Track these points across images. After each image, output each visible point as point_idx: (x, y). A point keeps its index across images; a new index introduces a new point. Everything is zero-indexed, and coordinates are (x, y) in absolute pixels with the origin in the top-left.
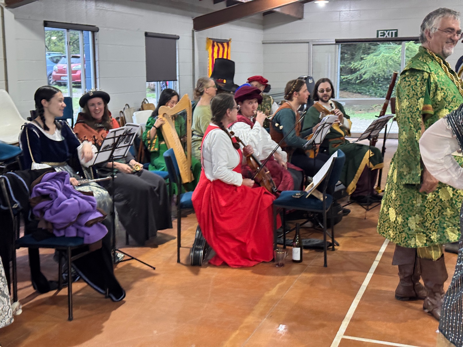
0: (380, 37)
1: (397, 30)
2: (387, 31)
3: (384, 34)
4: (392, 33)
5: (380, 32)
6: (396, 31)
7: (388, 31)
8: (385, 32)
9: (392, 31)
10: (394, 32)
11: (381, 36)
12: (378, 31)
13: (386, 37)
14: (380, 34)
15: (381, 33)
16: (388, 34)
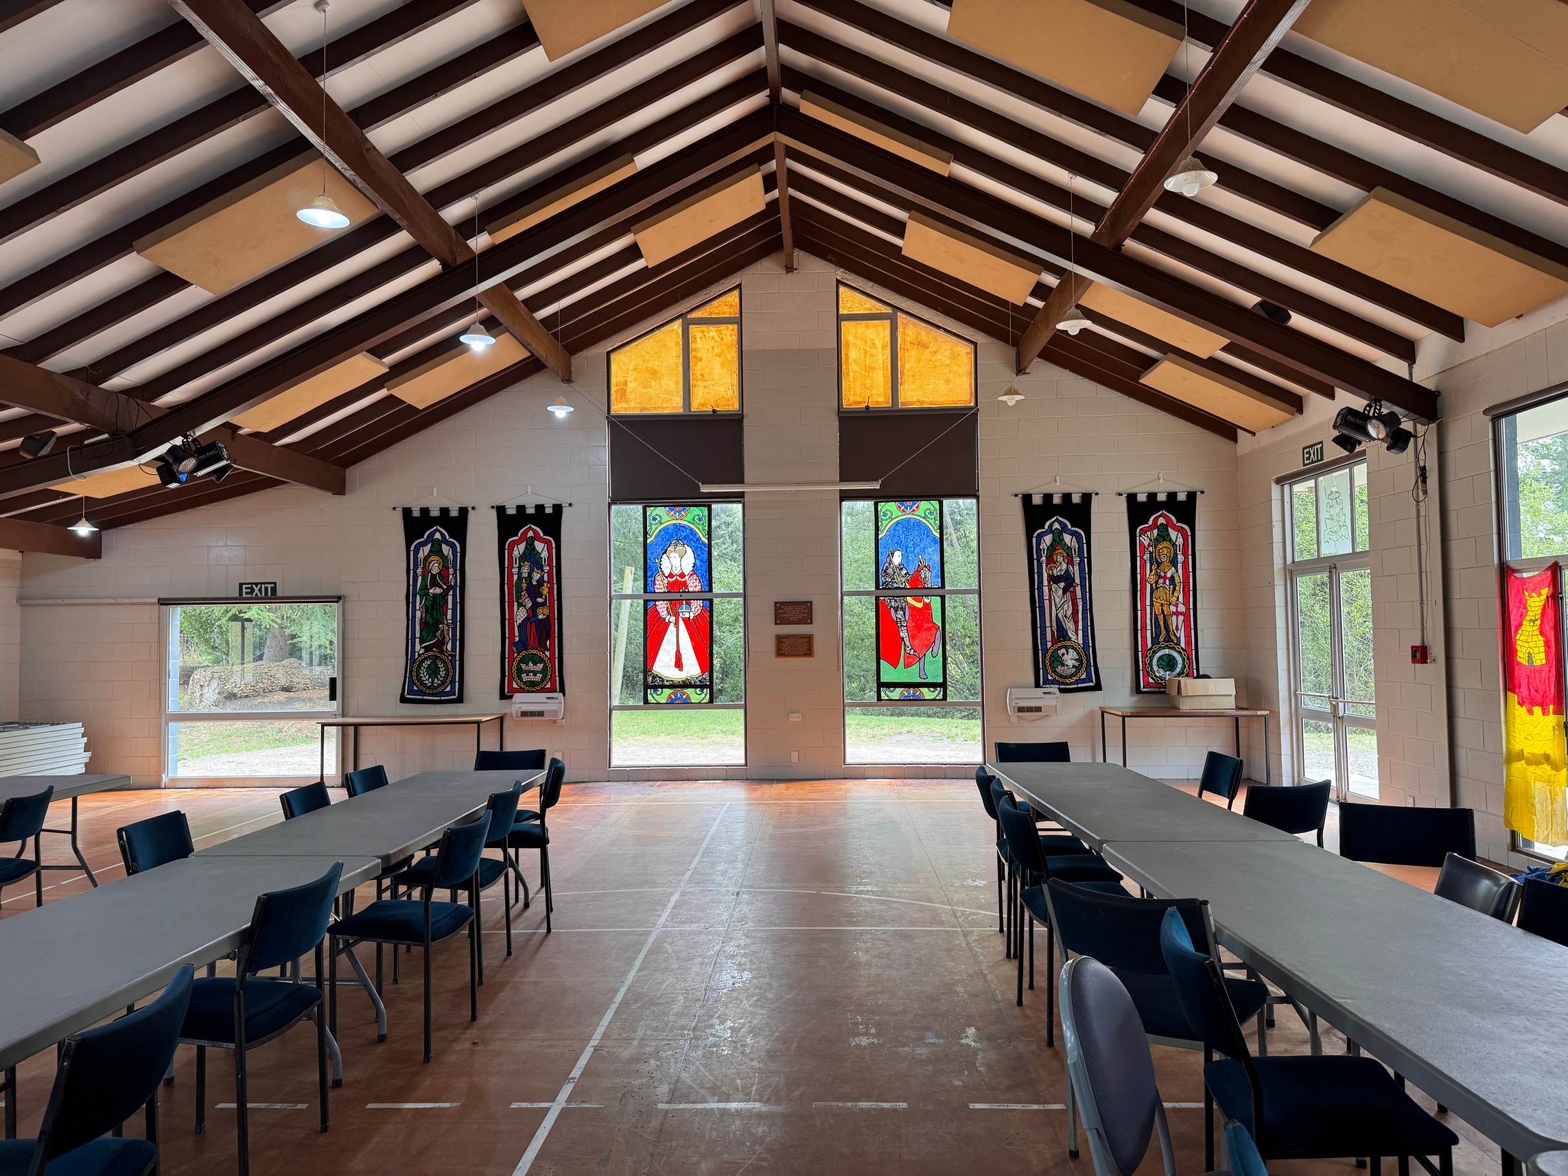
0: (244, 595)
1: (275, 583)
2: (257, 584)
3: (253, 590)
4: (266, 589)
5: (244, 586)
6: (273, 585)
7: (259, 586)
8: (254, 586)
9: (266, 585)
10: (269, 586)
11: (246, 593)
12: (241, 585)
13: (257, 594)
14: (244, 591)
15: (246, 588)
16: (260, 590)
